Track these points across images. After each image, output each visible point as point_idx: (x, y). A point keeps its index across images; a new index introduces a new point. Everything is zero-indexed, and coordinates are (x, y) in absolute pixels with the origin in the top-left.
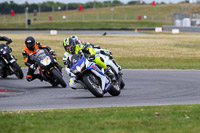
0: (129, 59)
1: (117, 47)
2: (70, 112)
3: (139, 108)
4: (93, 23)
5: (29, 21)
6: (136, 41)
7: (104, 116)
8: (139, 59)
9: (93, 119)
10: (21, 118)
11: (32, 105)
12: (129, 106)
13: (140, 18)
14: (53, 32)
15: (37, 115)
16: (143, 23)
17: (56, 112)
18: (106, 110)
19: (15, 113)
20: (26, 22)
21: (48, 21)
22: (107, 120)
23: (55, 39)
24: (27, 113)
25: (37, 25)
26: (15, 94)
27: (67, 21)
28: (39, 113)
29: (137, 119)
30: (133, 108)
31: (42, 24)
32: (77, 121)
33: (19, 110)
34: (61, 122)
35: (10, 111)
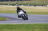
0: (41, 12)
1: (38, 9)
2: (27, 24)
3: (43, 24)
4: (32, 4)
5: (17, 3)
6: (42, 8)
8: (43, 12)
9: (32, 26)
10: (15, 25)
11: (17, 22)
12: (41, 23)
13: (43, 3)
14: (23, 6)
15: (18, 25)
16: (44, 4)
17: (23, 24)
19: (13, 24)
20: (16, 3)
21: (21, 3)
23: (23, 7)
24: (16, 24)
26: (13, 20)
27: (26, 3)
28: (19, 24)
29: (42, 26)
31: (20, 4)
32: (28, 27)
33: (14, 24)
34: (24, 27)
35: (12, 24)
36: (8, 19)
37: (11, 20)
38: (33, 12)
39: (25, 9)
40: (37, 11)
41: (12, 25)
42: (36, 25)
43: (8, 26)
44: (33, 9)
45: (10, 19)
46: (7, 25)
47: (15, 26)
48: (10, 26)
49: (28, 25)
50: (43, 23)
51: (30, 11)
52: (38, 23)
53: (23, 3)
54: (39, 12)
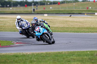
0: (82, 28)
1: (77, 22)
2: (54, 54)
3: (87, 52)
4: (65, 11)
5: (34, 9)
6: (85, 19)
7: (70, 56)
8: (87, 28)
9: (64, 57)
11: (35, 50)
12: (82, 50)
13: (88, 8)
15: (38, 55)
16: (89, 11)
17: (47, 54)
18: (71, 53)
19: (27, 54)
20: (33, 10)
21: (43, 10)
22: (71, 57)
23: (46, 18)
24: (33, 54)
25: (38, 11)
27: (52, 10)
29: (86, 57)
30: (84, 52)
31: (40, 11)
32: (57, 58)
33: (29, 53)
34: (49, 58)
35: (25, 53)
36: (17, 43)
37: (22, 46)
38: (67, 28)
39: (50, 22)
40: (76, 26)
41: (24, 55)
42: (73, 54)
43: (17, 57)
44: (66, 21)
45: (20, 43)
46: (13, 56)
47: (31, 58)
48: (20, 58)
49: (57, 55)
50: (88, 50)
51: (62, 25)
52: (77, 51)
53: (48, 10)
54: (78, 28)
